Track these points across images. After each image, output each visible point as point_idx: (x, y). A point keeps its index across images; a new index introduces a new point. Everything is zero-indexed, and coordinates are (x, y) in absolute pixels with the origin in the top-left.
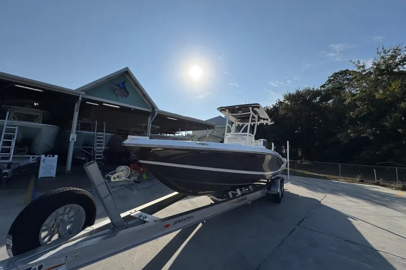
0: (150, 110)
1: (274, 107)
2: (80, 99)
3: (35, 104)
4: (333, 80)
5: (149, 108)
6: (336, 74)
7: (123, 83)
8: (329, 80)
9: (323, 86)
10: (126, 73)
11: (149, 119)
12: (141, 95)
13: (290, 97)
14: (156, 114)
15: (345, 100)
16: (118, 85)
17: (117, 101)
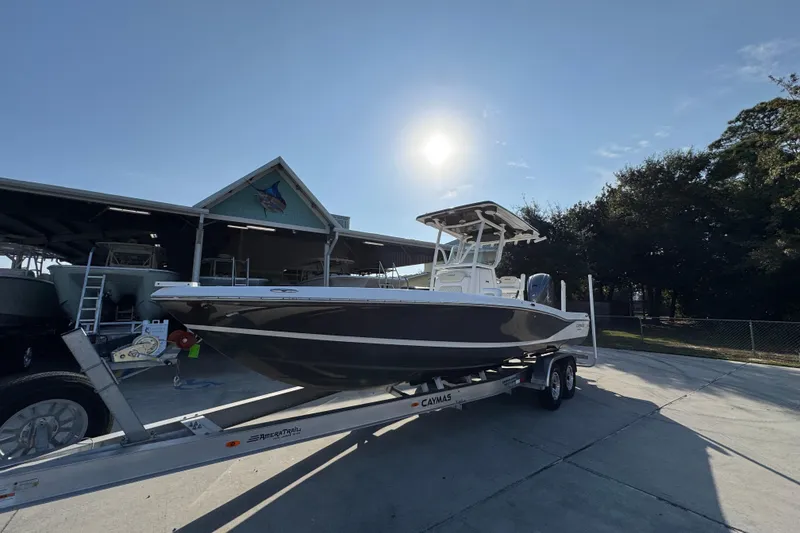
0: (326, 231)
1: (600, 203)
2: (201, 221)
3: (152, 235)
4: (742, 127)
5: (324, 227)
6: (747, 112)
7: (274, 187)
8: (730, 129)
9: (717, 144)
10: (278, 169)
11: (327, 247)
12: (310, 206)
13: (632, 178)
14: (337, 238)
15: (766, 172)
16: (264, 191)
17: (266, 218)
